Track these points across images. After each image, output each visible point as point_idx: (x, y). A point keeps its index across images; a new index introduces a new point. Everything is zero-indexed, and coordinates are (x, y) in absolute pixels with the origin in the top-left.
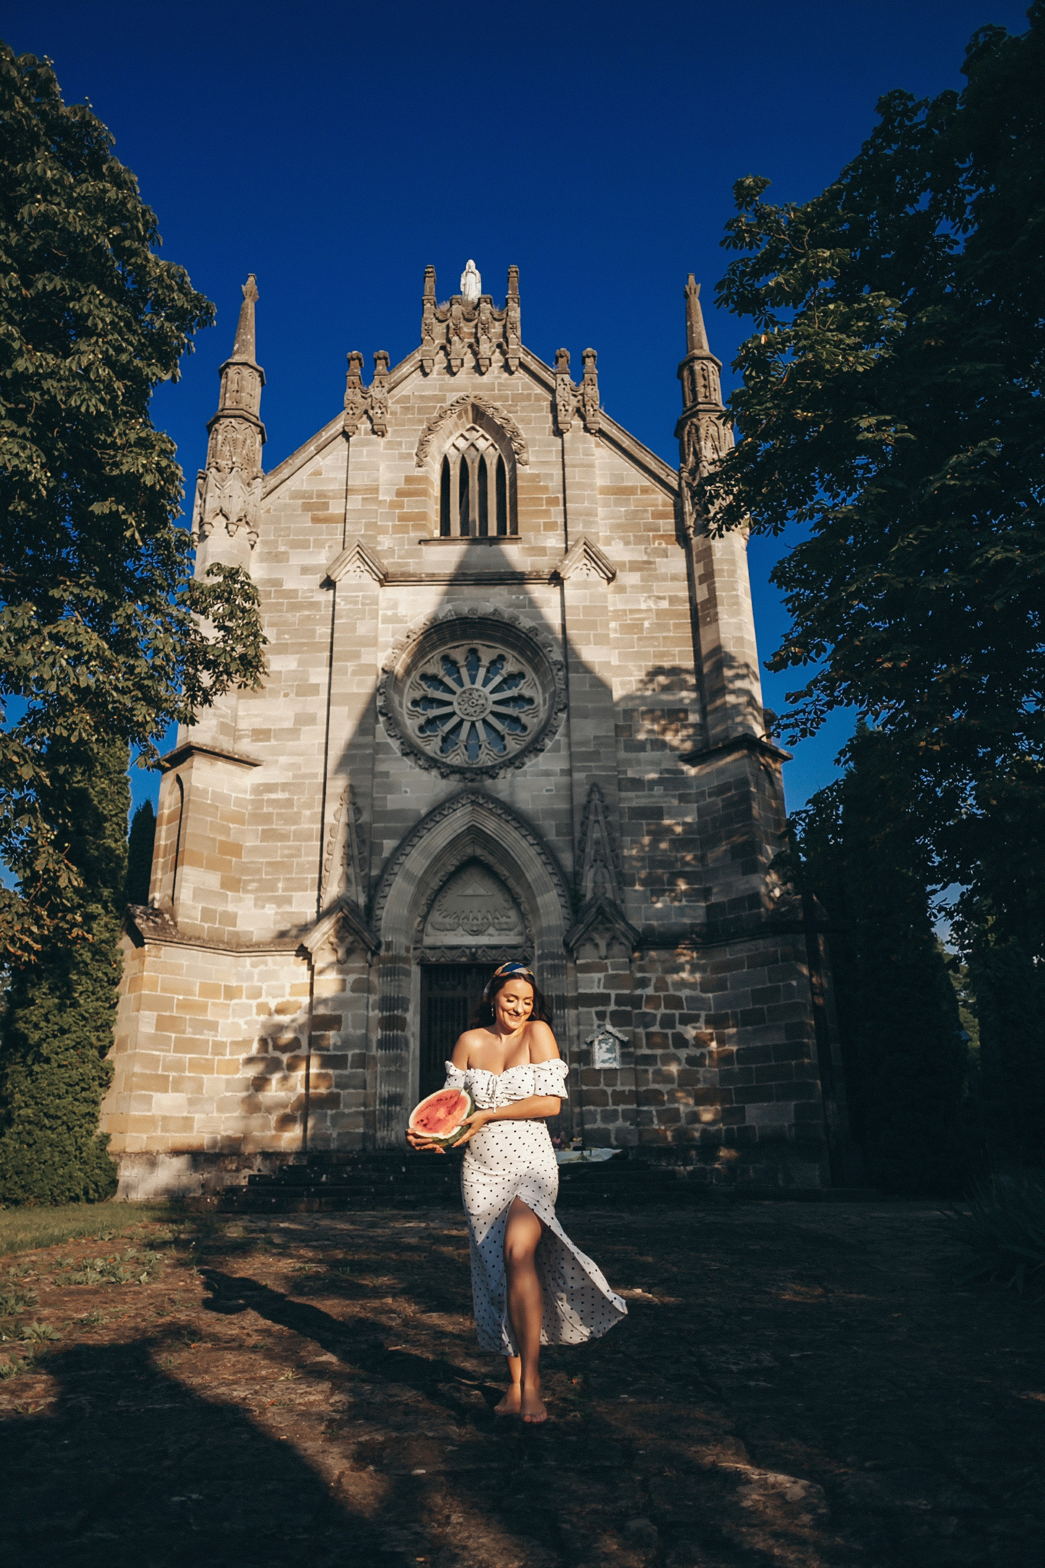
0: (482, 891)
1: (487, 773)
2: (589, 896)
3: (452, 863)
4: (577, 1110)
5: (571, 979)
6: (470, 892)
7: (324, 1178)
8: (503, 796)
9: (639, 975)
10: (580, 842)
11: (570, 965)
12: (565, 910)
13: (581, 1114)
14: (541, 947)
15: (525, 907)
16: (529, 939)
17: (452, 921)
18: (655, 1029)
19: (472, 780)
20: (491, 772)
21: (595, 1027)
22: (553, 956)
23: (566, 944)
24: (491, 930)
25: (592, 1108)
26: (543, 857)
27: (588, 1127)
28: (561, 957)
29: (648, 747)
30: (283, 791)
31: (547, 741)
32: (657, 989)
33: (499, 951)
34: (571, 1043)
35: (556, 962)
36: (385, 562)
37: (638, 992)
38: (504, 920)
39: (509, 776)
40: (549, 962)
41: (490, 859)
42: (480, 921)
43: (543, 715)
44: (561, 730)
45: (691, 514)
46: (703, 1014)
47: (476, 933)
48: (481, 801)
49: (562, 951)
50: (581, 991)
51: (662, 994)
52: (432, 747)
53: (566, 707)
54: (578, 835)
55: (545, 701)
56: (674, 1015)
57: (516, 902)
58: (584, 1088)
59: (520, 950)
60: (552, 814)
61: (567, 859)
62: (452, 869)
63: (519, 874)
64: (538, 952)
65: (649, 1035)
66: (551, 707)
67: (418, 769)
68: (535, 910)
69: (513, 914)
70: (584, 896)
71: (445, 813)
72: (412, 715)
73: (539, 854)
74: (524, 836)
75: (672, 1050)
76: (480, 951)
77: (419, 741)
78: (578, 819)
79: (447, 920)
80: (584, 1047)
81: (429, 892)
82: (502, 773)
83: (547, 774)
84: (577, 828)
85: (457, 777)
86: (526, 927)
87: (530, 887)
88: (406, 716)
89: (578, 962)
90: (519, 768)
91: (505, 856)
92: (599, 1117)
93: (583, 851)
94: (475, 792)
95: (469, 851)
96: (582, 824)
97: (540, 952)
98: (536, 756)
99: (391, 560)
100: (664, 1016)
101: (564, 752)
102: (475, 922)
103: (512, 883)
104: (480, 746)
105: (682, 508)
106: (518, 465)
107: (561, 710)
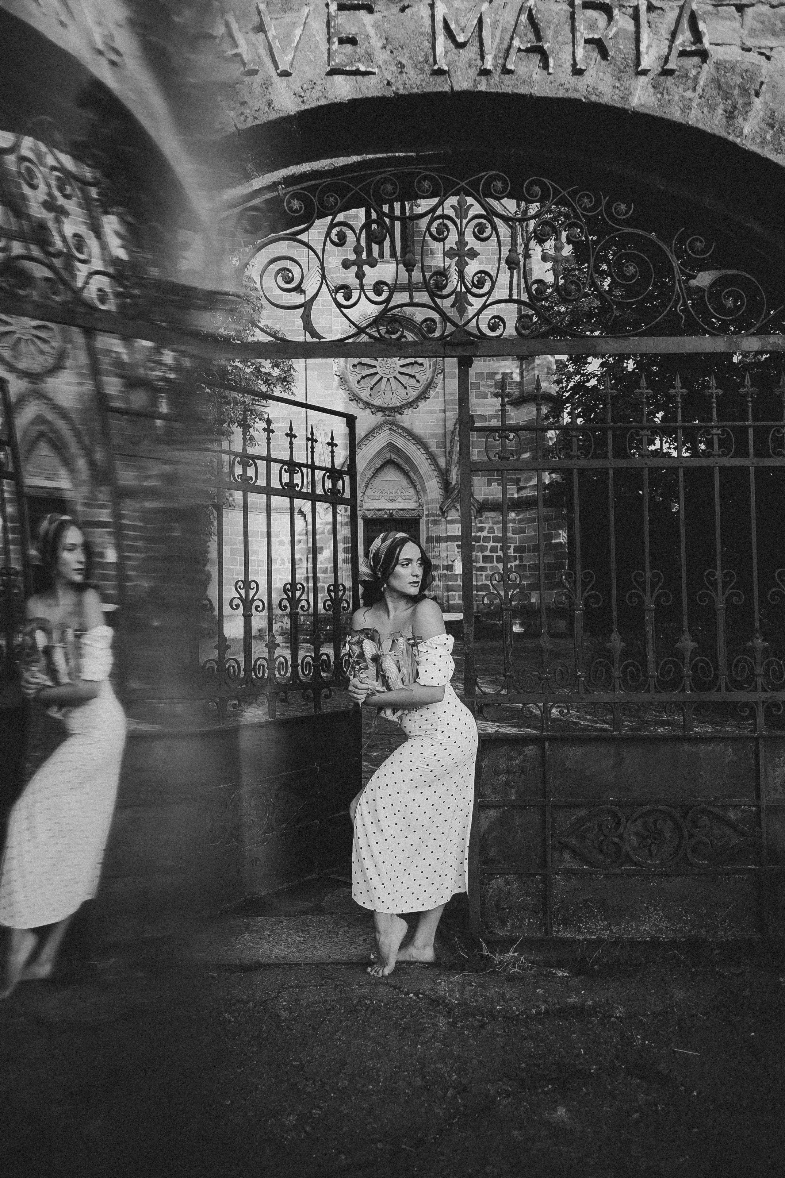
0: (395, 478)
1: (397, 412)
2: (454, 483)
3: (378, 463)
4: (446, 594)
5: (444, 527)
6: (388, 478)
7: (328, 628)
8: (407, 425)
9: (479, 525)
10: (449, 452)
11: (443, 520)
12: (440, 490)
13: (448, 596)
14: (428, 509)
15: (419, 487)
16: (420, 505)
17: (378, 494)
18: (487, 553)
19: (389, 416)
20: (398, 410)
21: (456, 553)
22: (434, 515)
23: (441, 509)
24: (400, 499)
25: (453, 593)
26: (429, 460)
27: (451, 602)
28: (438, 516)
29: (489, 395)
30: (283, 422)
31: (431, 392)
32: (489, 533)
33: (405, 512)
34: (443, 559)
35: (436, 518)
36: (334, 276)
37: (479, 534)
38: (407, 494)
39: (410, 413)
40: (432, 518)
41: (400, 461)
42: (394, 495)
43: (429, 374)
44: (440, 385)
45: (521, 245)
46: (512, 545)
47: (392, 501)
48: (395, 429)
49: (439, 512)
50: (449, 534)
51: (491, 535)
52: (364, 395)
53: (443, 371)
54: (448, 449)
55: (430, 366)
56: (497, 546)
57: (413, 485)
58: (450, 583)
59: (416, 511)
60: (434, 436)
61: (442, 462)
62: (379, 466)
63: (416, 470)
64: (426, 513)
65: (484, 557)
66: (434, 371)
67: (358, 409)
68: (424, 490)
69: (412, 490)
70: (451, 483)
71: (374, 435)
72: (353, 374)
73: (427, 459)
74: (419, 449)
75: (495, 564)
76: (395, 512)
77: (357, 390)
78: (448, 439)
79: (376, 494)
80: (450, 563)
81: (367, 479)
82: (406, 411)
83: (432, 412)
84: (448, 444)
85: (381, 413)
86: (419, 499)
87: (421, 477)
88: (349, 374)
89: (448, 519)
90: (415, 408)
91: (408, 460)
92: (457, 598)
93: (451, 458)
94: (392, 423)
95: (388, 456)
96: (451, 442)
97: (427, 513)
98: (425, 401)
99: (338, 275)
100: (492, 546)
101: (441, 399)
102: (391, 495)
103: (411, 474)
104: (393, 394)
105: (516, 240)
106: (415, 207)
107: (439, 373)
